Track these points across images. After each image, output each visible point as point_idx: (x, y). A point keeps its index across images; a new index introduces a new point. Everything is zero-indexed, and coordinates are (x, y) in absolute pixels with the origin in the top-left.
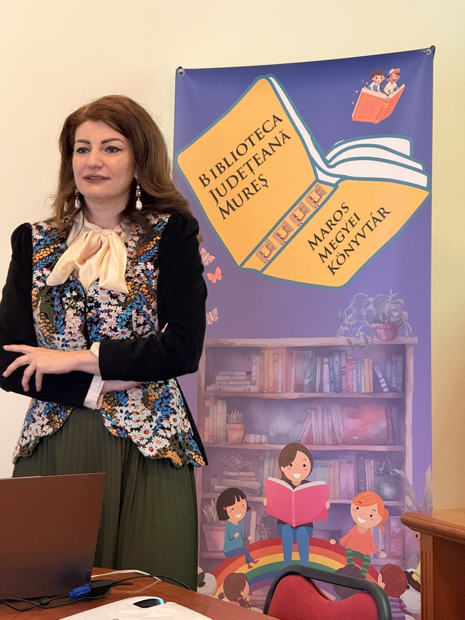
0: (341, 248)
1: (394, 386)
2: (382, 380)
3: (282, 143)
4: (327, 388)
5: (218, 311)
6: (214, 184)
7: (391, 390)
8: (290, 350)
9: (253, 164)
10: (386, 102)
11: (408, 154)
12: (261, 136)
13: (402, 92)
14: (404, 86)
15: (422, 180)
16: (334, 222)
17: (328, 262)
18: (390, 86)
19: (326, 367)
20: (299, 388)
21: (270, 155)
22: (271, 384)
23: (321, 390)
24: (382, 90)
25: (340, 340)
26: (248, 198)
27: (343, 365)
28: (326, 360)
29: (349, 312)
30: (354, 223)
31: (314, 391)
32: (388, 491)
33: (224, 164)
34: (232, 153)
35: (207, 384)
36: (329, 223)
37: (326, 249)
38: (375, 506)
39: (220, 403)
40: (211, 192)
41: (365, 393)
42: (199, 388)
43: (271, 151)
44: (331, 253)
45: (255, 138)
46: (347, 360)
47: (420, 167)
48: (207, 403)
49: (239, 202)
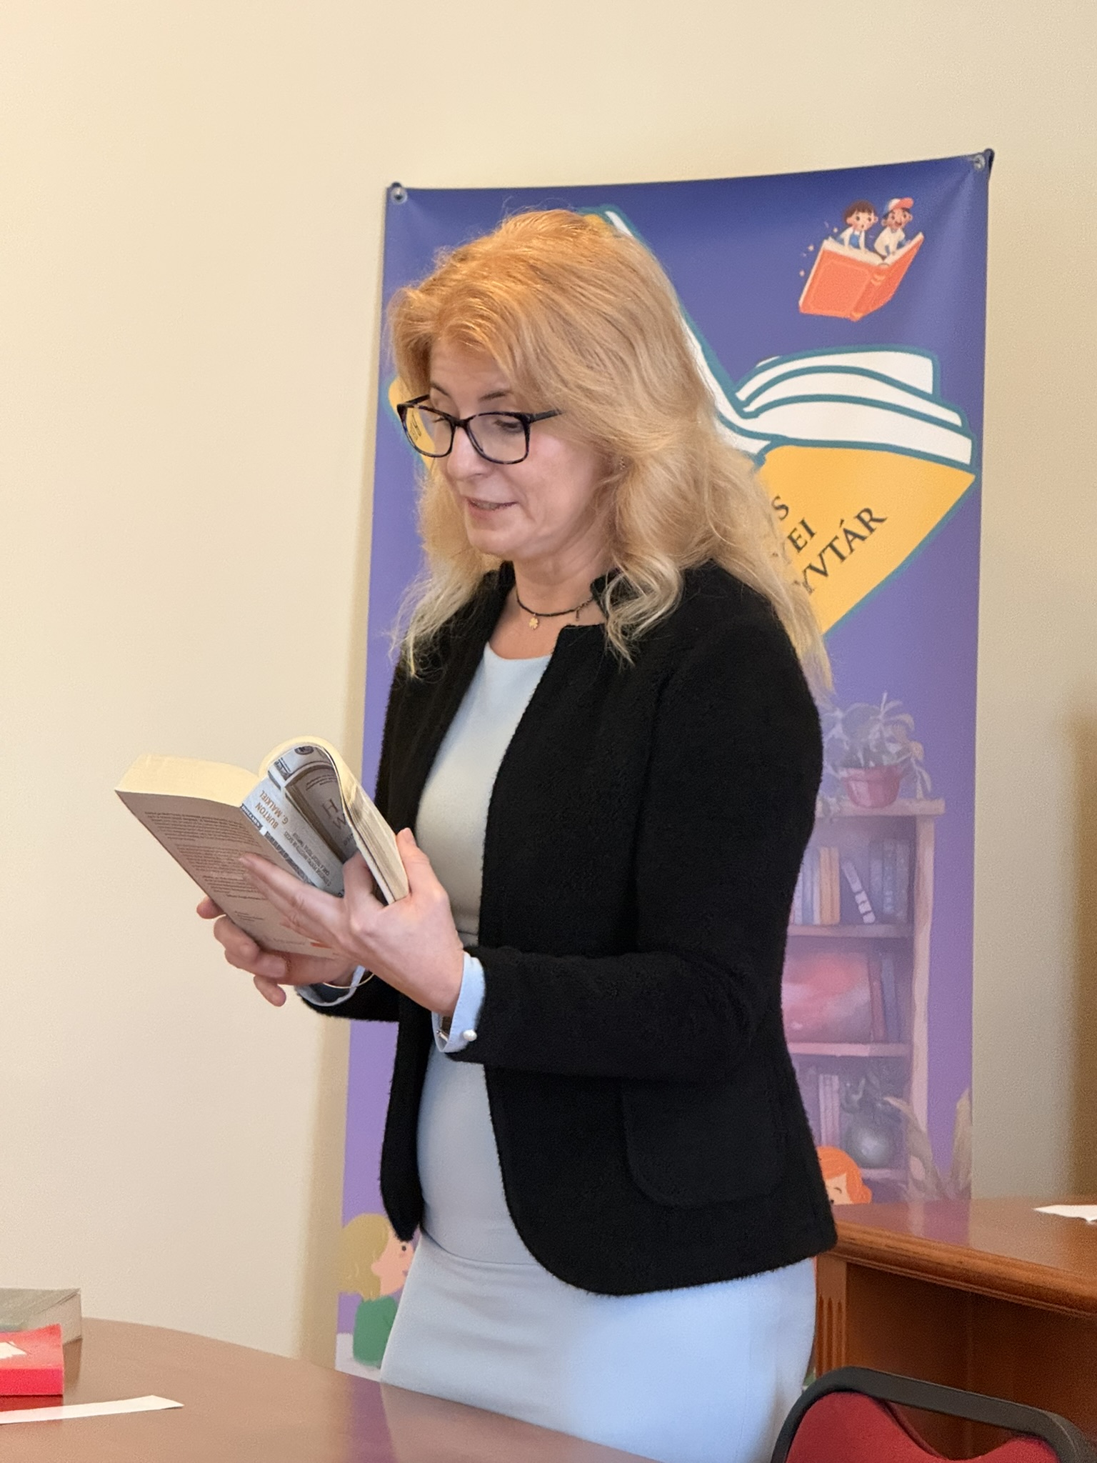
1: (888, 909)
2: (861, 897)
7: (882, 918)
10: (878, 271)
11: (929, 389)
13: (915, 251)
14: (920, 237)
15: (960, 448)
18: (889, 238)
24: (870, 246)
30: (800, 543)
32: (870, 1145)
38: (841, 1181)
41: (822, 926)
47: (954, 418)
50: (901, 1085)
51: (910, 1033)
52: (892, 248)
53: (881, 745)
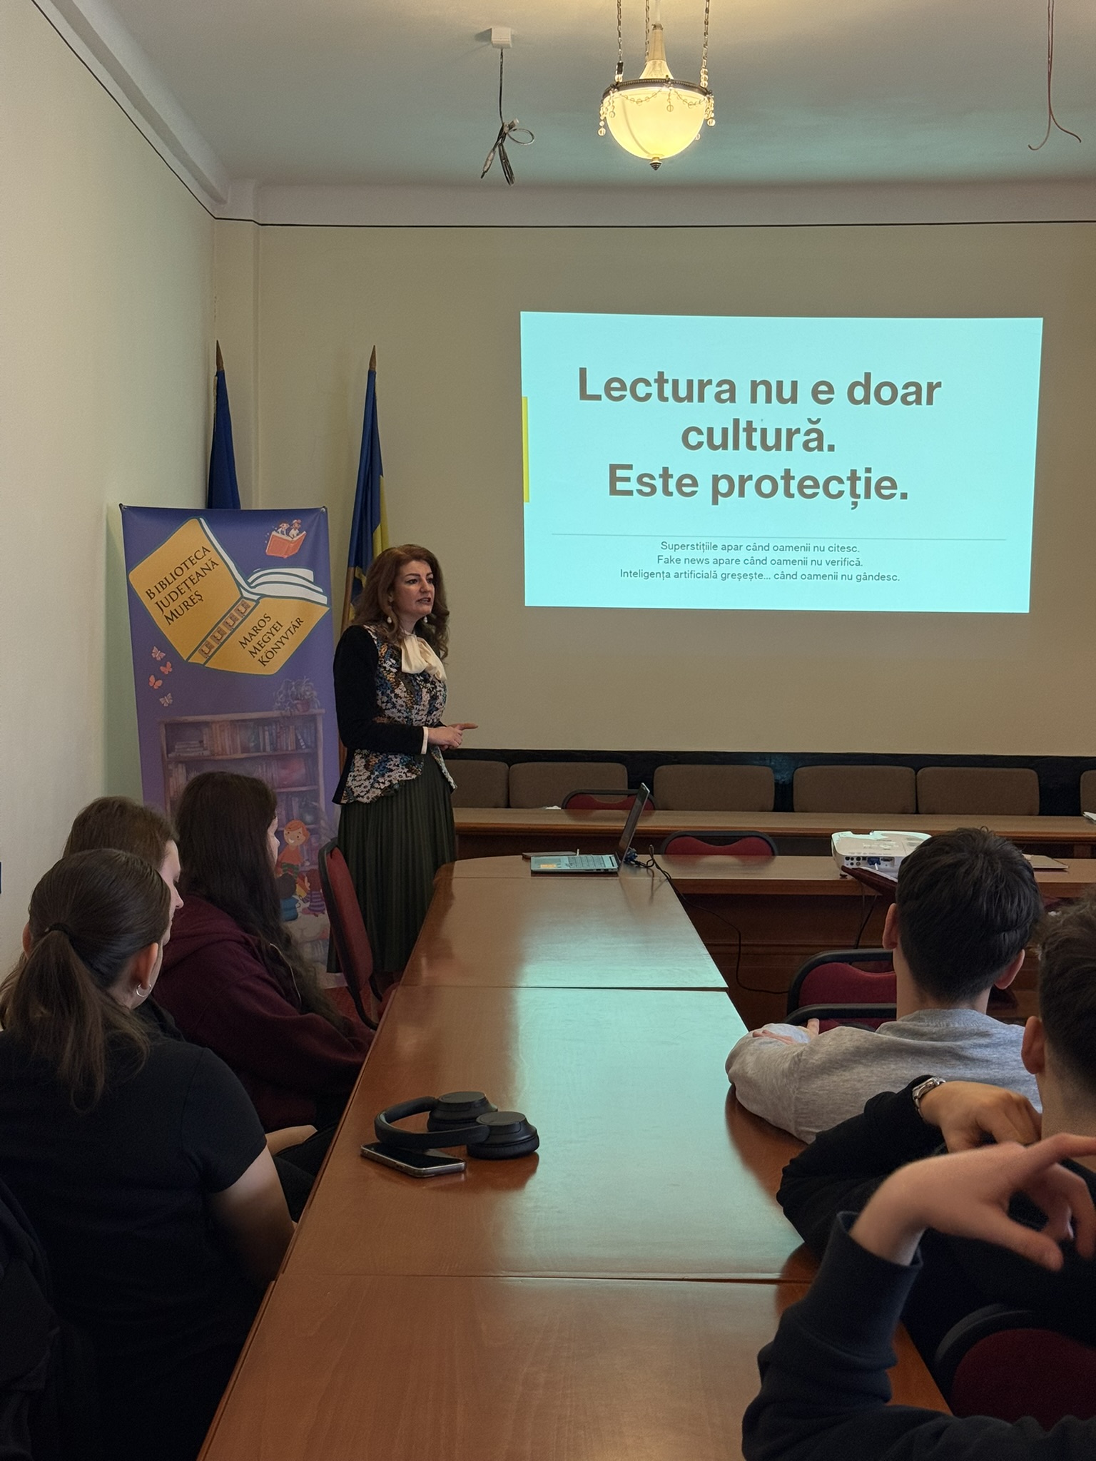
0: (269, 646)
1: (309, 744)
2: (301, 741)
3: (212, 568)
4: (268, 748)
5: (172, 696)
6: (158, 598)
7: (307, 747)
8: (232, 722)
9: (189, 582)
10: (291, 542)
11: (312, 581)
12: (194, 562)
13: (304, 537)
14: (305, 532)
15: (324, 599)
16: (259, 628)
17: (258, 656)
18: (293, 532)
19: (267, 733)
20: (245, 749)
21: (203, 576)
22: (220, 749)
23: (264, 750)
24: (288, 534)
25: (275, 714)
26: (188, 609)
27: (278, 730)
28: (266, 728)
29: (281, 693)
30: (278, 629)
31: (258, 750)
32: (308, 818)
33: (165, 582)
34: (171, 574)
35: (168, 752)
36: (255, 629)
37: (255, 648)
38: (300, 830)
39: (180, 765)
40: (157, 603)
41: (292, 750)
42: (163, 755)
43: (204, 575)
44: (259, 651)
45: (188, 563)
46: (281, 728)
47: (321, 590)
48: (170, 767)
49: (181, 612)
50: (317, 799)
51: (318, 782)
52: (295, 535)
53: (305, 692)
